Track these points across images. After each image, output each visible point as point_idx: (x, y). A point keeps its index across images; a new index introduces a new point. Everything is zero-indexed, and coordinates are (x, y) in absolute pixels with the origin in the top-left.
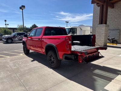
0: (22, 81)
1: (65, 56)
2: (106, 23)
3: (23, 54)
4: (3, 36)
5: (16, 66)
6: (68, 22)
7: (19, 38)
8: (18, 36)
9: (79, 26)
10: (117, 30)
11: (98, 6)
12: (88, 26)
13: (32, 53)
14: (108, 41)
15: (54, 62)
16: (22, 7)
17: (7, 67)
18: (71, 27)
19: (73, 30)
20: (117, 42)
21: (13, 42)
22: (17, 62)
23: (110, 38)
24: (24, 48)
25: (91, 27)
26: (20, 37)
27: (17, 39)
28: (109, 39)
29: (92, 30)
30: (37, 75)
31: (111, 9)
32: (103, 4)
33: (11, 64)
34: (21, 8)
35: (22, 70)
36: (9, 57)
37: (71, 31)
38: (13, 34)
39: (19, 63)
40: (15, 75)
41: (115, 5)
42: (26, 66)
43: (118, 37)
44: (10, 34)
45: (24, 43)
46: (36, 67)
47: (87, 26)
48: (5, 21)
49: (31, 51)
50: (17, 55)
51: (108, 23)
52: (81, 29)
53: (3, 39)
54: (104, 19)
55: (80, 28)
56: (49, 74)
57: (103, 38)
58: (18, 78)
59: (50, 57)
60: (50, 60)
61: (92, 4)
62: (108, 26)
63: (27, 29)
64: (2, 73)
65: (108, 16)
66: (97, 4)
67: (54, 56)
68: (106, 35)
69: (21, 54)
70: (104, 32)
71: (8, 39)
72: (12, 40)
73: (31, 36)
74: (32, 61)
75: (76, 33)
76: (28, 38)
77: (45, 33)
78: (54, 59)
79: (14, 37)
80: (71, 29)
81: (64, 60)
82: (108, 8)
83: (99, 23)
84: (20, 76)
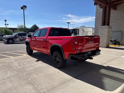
0: (30, 80)
1: (71, 56)
2: (108, 25)
3: (27, 55)
4: (4, 36)
5: (22, 66)
6: (69, 23)
7: (20, 39)
8: (19, 36)
9: (81, 27)
10: (119, 31)
11: (101, 7)
12: (90, 27)
13: (35, 53)
14: (110, 42)
15: (59, 62)
16: (24, 7)
17: (12, 67)
18: (74, 28)
19: (75, 31)
20: (119, 43)
21: (14, 42)
22: (21, 62)
23: (113, 40)
24: (27, 48)
25: (93, 28)
26: (21, 37)
27: (18, 39)
28: (111, 41)
29: (95, 31)
30: (43, 74)
31: (113, 10)
32: (106, 5)
33: (16, 64)
34: (22, 8)
35: (28, 69)
36: (12, 57)
37: (74, 32)
38: (14, 34)
39: (23, 62)
40: (22, 74)
41: (117, 7)
42: (31, 66)
43: (120, 38)
44: (11, 34)
45: (27, 43)
46: (41, 67)
47: (88, 27)
48: (6, 21)
49: (34, 51)
50: (20, 55)
51: (110, 24)
52: (83, 31)
53: (4, 40)
54: (107, 21)
55: (82, 29)
56: (55, 74)
57: (106, 39)
58: (25, 77)
59: (55, 57)
60: (56, 60)
61: (94, 5)
62: (111, 27)
63: (27, 29)
64: (8, 72)
65: (111, 18)
66: (100, 5)
67: (59, 56)
68: (109, 37)
69: (25, 55)
70: (106, 34)
71: (9, 39)
72: (13, 41)
73: (35, 36)
74: (37, 61)
75: (79, 34)
76: (32, 38)
77: (50, 34)
78: (59, 58)
79: (16, 37)
80: (73, 30)
81: (70, 60)
82: (111, 9)
83: (101, 25)
84: (27, 75)
